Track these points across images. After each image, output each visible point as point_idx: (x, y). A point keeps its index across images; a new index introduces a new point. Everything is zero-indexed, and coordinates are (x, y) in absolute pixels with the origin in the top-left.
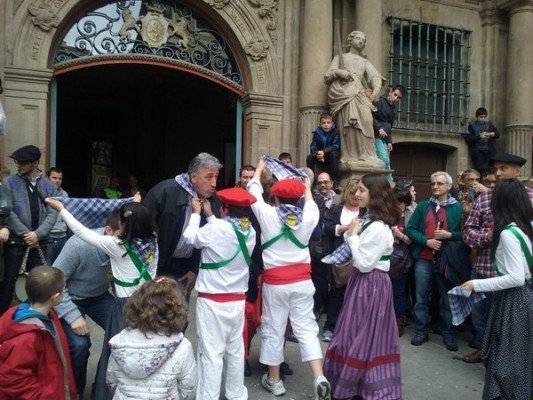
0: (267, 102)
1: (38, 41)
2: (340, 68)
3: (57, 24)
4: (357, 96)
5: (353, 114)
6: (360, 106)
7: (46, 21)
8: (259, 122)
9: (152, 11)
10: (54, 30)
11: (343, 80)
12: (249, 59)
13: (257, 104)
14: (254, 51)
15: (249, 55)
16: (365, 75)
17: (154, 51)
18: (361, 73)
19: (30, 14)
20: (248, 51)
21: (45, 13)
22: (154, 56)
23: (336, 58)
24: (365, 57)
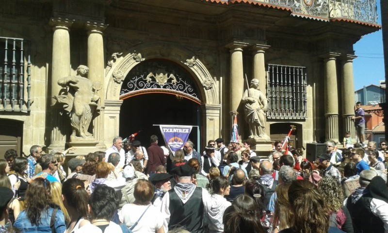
0: (213, 108)
1: (116, 87)
2: (249, 96)
3: (123, 80)
4: (258, 110)
5: (256, 117)
6: (259, 114)
7: (119, 78)
8: (210, 117)
9: (160, 68)
10: (122, 83)
11: (251, 102)
12: (204, 88)
13: (209, 109)
14: (207, 85)
15: (205, 87)
16: (260, 98)
17: (162, 87)
18: (258, 98)
19: (114, 77)
20: (204, 85)
21: (119, 75)
22: (162, 89)
23: (247, 91)
24: (259, 90)
